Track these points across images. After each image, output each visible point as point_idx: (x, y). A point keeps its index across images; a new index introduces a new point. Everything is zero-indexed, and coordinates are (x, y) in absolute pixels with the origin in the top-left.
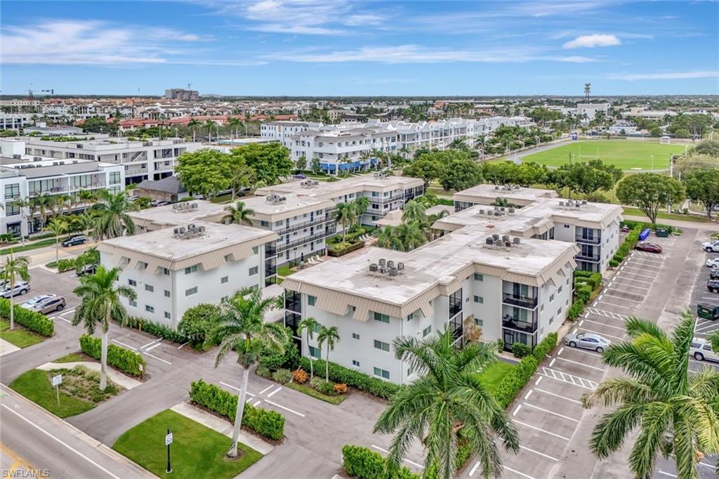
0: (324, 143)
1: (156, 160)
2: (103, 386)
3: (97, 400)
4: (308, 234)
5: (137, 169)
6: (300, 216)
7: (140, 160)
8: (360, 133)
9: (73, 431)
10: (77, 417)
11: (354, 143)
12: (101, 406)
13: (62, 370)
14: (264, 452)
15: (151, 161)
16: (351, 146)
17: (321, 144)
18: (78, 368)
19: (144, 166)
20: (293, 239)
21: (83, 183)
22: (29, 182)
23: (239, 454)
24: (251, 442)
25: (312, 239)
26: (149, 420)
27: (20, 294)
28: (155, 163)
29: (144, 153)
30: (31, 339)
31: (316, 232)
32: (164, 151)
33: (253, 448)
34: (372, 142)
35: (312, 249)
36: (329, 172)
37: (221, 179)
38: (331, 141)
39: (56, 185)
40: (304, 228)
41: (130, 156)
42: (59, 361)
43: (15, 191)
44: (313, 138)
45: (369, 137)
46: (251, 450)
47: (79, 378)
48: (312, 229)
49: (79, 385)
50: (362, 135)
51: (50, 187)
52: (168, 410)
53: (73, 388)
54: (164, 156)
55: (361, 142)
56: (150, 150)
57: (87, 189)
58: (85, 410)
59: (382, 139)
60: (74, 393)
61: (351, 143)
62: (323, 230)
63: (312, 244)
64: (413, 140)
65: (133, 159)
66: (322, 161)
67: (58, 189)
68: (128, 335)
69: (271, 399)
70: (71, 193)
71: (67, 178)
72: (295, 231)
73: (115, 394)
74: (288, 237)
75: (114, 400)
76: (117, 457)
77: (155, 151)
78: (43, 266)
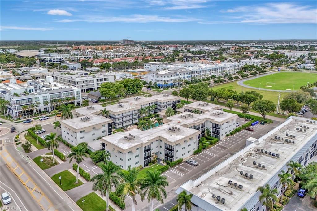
0: (159, 76)
1: (98, 83)
2: (54, 162)
3: (52, 166)
4: (131, 118)
5: (90, 86)
6: (127, 112)
7: (91, 82)
8: (174, 72)
9: (44, 173)
10: (46, 170)
11: (171, 76)
12: (52, 167)
13: (46, 157)
14: (84, 183)
15: (95, 83)
16: (170, 77)
17: (158, 77)
18: (50, 157)
19: (93, 85)
20: (124, 119)
21: (68, 95)
22: (50, 95)
23: (78, 183)
24: (83, 180)
25: (133, 119)
26: (61, 172)
27: (43, 133)
28: (98, 84)
29: (93, 80)
30: (42, 147)
31: (134, 117)
32: (100, 79)
33: (82, 182)
34: (179, 75)
35: (132, 122)
36: (160, 87)
37: (113, 93)
38: (162, 75)
39: (59, 96)
40: (129, 116)
41: (88, 82)
42: (46, 154)
43: (46, 98)
44: (155, 74)
45: (178, 73)
46: (81, 182)
47: (50, 159)
48: (132, 116)
49: (49, 161)
50: (175, 73)
51: (57, 96)
52: (67, 170)
53: (47, 162)
54: (100, 81)
55: (174, 75)
56: (95, 79)
57: (69, 97)
58: (48, 168)
59: (184, 74)
60: (47, 163)
61: (170, 76)
62: (137, 116)
63: (132, 121)
64: (199, 73)
65: (89, 82)
66: (157, 83)
67: (59, 97)
68: (66, 148)
69: (93, 170)
70: (64, 98)
71: (62, 94)
72: (126, 117)
73: (56, 165)
74: (123, 119)
75: (56, 166)
76: (51, 180)
77: (97, 80)
78: (52, 123)
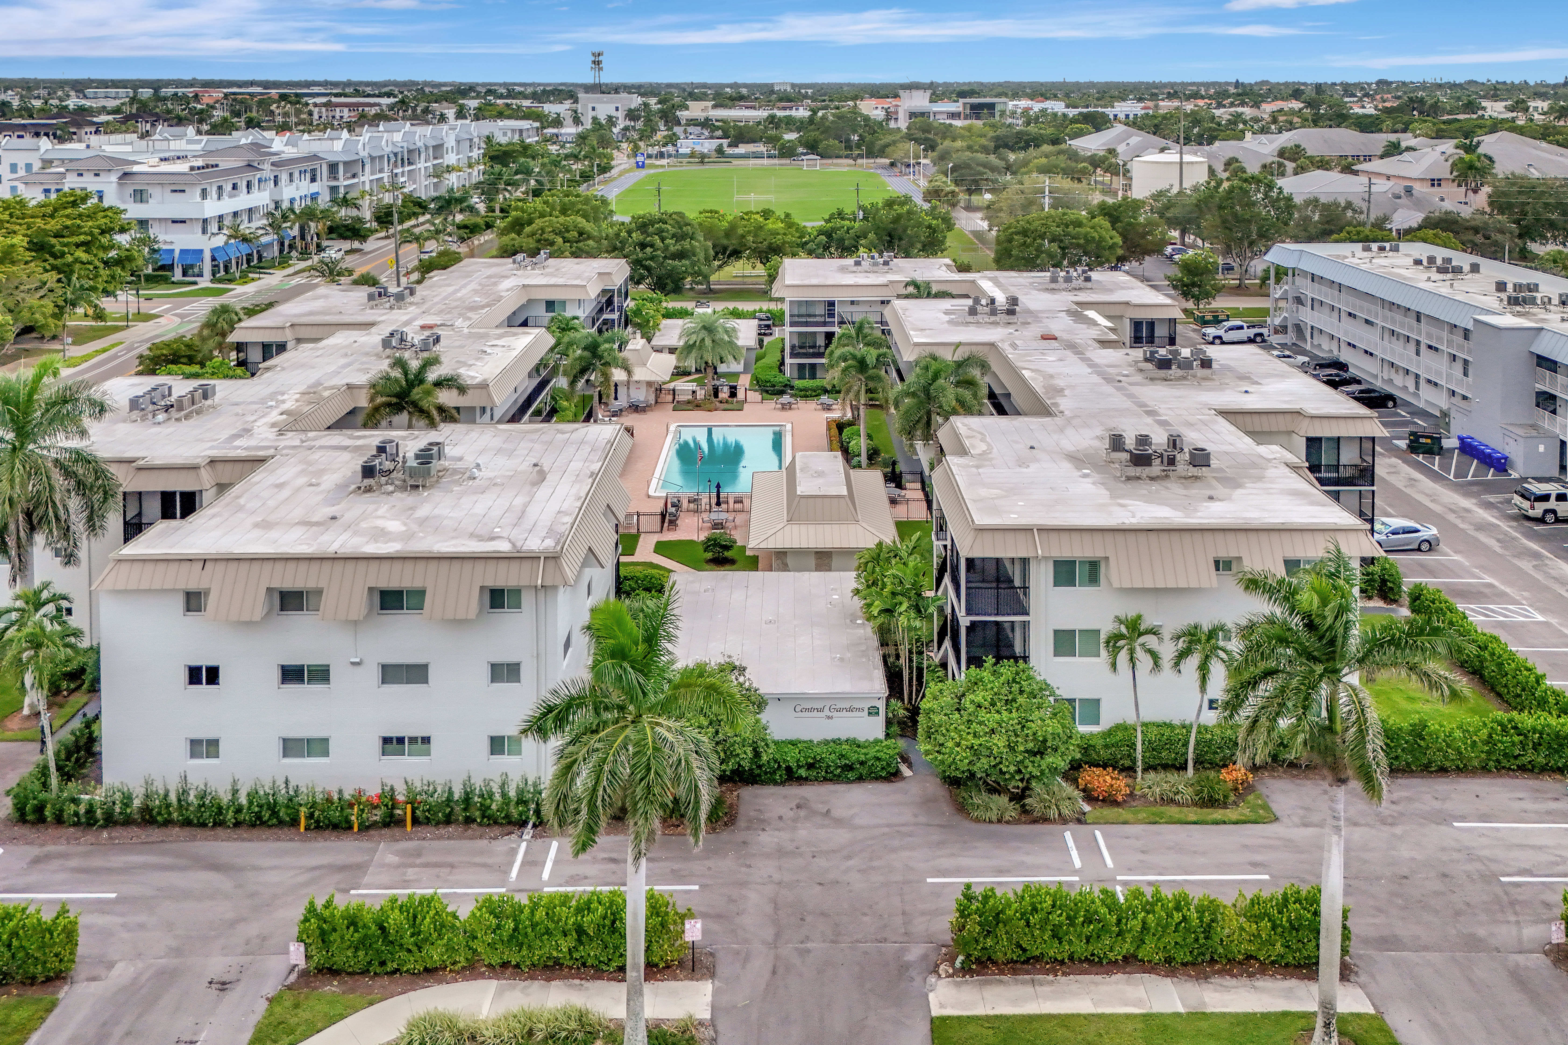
11: (235, 187)
17: (141, 196)
38: (179, 184)
44: (114, 178)
50: (251, 166)
55: (249, 186)
61: (229, 187)
64: (354, 176)
